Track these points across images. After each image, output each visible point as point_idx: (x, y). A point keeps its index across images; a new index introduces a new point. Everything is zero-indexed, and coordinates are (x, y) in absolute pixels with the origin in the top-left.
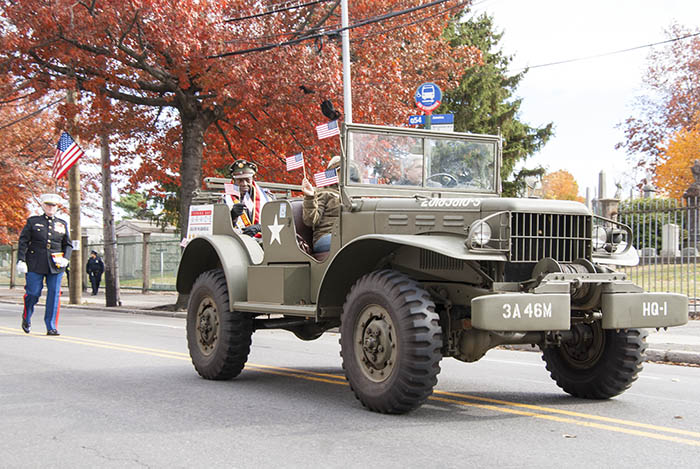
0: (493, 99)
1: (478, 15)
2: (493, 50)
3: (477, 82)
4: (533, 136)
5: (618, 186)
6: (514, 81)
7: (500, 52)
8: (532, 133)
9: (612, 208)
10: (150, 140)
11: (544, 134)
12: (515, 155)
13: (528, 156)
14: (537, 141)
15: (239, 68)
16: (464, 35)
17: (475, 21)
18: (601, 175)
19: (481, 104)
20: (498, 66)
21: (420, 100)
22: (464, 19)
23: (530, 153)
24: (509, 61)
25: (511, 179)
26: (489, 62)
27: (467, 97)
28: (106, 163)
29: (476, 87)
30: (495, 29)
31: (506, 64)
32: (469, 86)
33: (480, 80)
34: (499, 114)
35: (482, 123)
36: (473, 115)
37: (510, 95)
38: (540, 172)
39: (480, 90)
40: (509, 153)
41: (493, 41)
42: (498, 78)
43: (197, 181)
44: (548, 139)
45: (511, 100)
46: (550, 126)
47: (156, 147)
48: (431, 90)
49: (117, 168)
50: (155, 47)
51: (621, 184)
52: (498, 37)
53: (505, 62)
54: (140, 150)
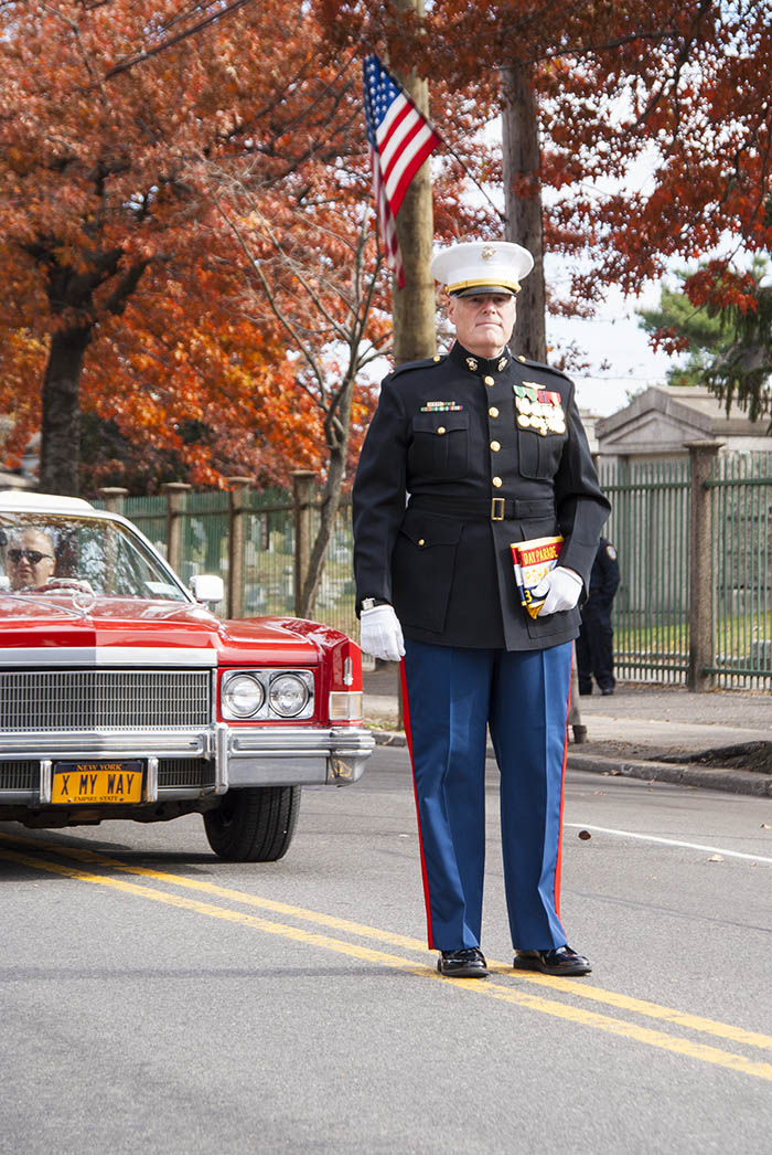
10: (694, 74)
47: (722, 100)
49: (569, 193)
54: (659, 116)
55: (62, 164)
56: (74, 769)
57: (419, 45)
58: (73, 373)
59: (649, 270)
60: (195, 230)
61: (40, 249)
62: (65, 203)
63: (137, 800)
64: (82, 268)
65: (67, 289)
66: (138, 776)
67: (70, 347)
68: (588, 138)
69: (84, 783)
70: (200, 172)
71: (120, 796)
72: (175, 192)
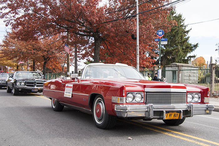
0: (182, 36)
1: (178, 14)
2: (182, 24)
3: (177, 32)
4: (192, 47)
5: (216, 61)
6: (188, 32)
7: (184, 24)
8: (192, 46)
9: (214, 66)
10: (87, 46)
11: (196, 46)
12: (188, 52)
13: (191, 52)
14: (194, 48)
15: (109, 26)
16: (174, 19)
17: (177, 16)
18: (211, 58)
19: (178, 38)
20: (183, 28)
21: (158, 34)
22: (174, 15)
23: (192, 51)
24: (186, 26)
25: (186, 58)
26: (180, 27)
27: (174, 36)
28: (76, 52)
29: (177, 33)
30: (183, 18)
31: (186, 27)
32: (175, 33)
33: (178, 31)
34: (183, 40)
35: (179, 43)
36: (176, 41)
37: (186, 36)
38: (194, 56)
39: (178, 34)
40: (186, 51)
41: (182, 21)
42: (183, 31)
43: (98, 57)
44: (197, 48)
45: (186, 37)
46: (197, 44)
47: (89, 48)
48: (161, 32)
50: (87, 20)
51: (217, 60)
52: (183, 20)
53: (185, 27)
54: (85, 49)
55: (45, 51)
56: (169, 113)
57: (69, 43)
58: (45, 65)
59: (84, 58)
60: (54, 55)
61: (43, 56)
62: (45, 53)
63: (178, 118)
64: (46, 58)
65: (45, 59)
66: (179, 114)
67: (45, 63)
68: (80, 50)
69: (170, 115)
70: (54, 51)
71: (175, 118)
72: (53, 53)
